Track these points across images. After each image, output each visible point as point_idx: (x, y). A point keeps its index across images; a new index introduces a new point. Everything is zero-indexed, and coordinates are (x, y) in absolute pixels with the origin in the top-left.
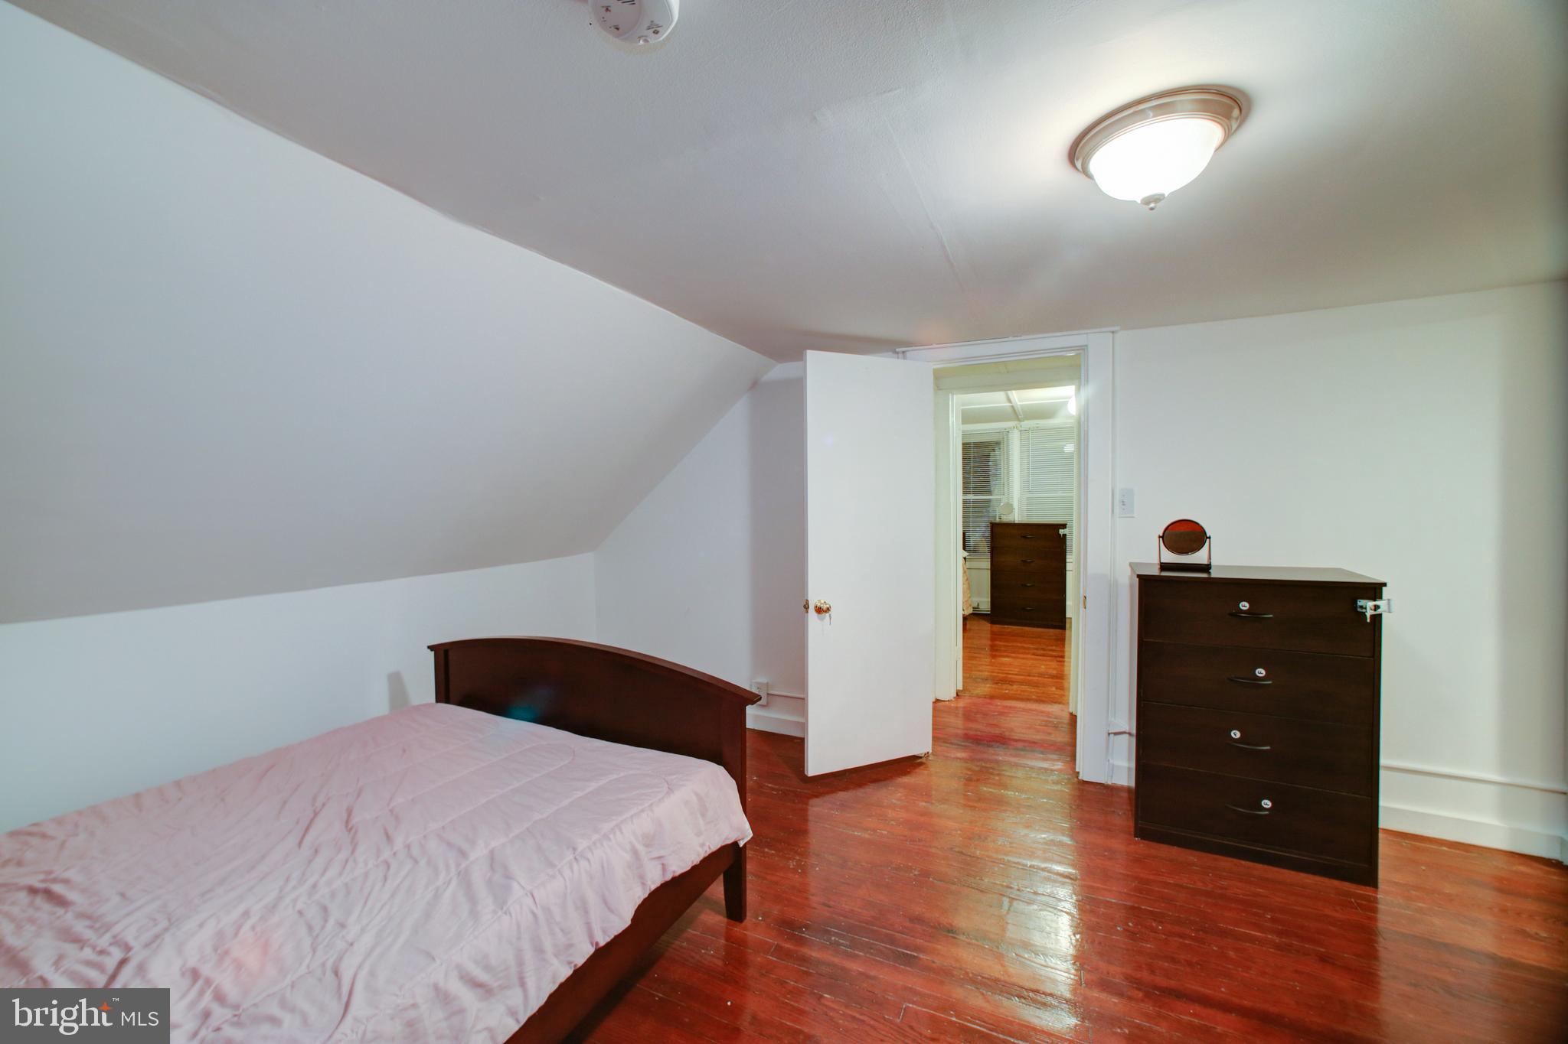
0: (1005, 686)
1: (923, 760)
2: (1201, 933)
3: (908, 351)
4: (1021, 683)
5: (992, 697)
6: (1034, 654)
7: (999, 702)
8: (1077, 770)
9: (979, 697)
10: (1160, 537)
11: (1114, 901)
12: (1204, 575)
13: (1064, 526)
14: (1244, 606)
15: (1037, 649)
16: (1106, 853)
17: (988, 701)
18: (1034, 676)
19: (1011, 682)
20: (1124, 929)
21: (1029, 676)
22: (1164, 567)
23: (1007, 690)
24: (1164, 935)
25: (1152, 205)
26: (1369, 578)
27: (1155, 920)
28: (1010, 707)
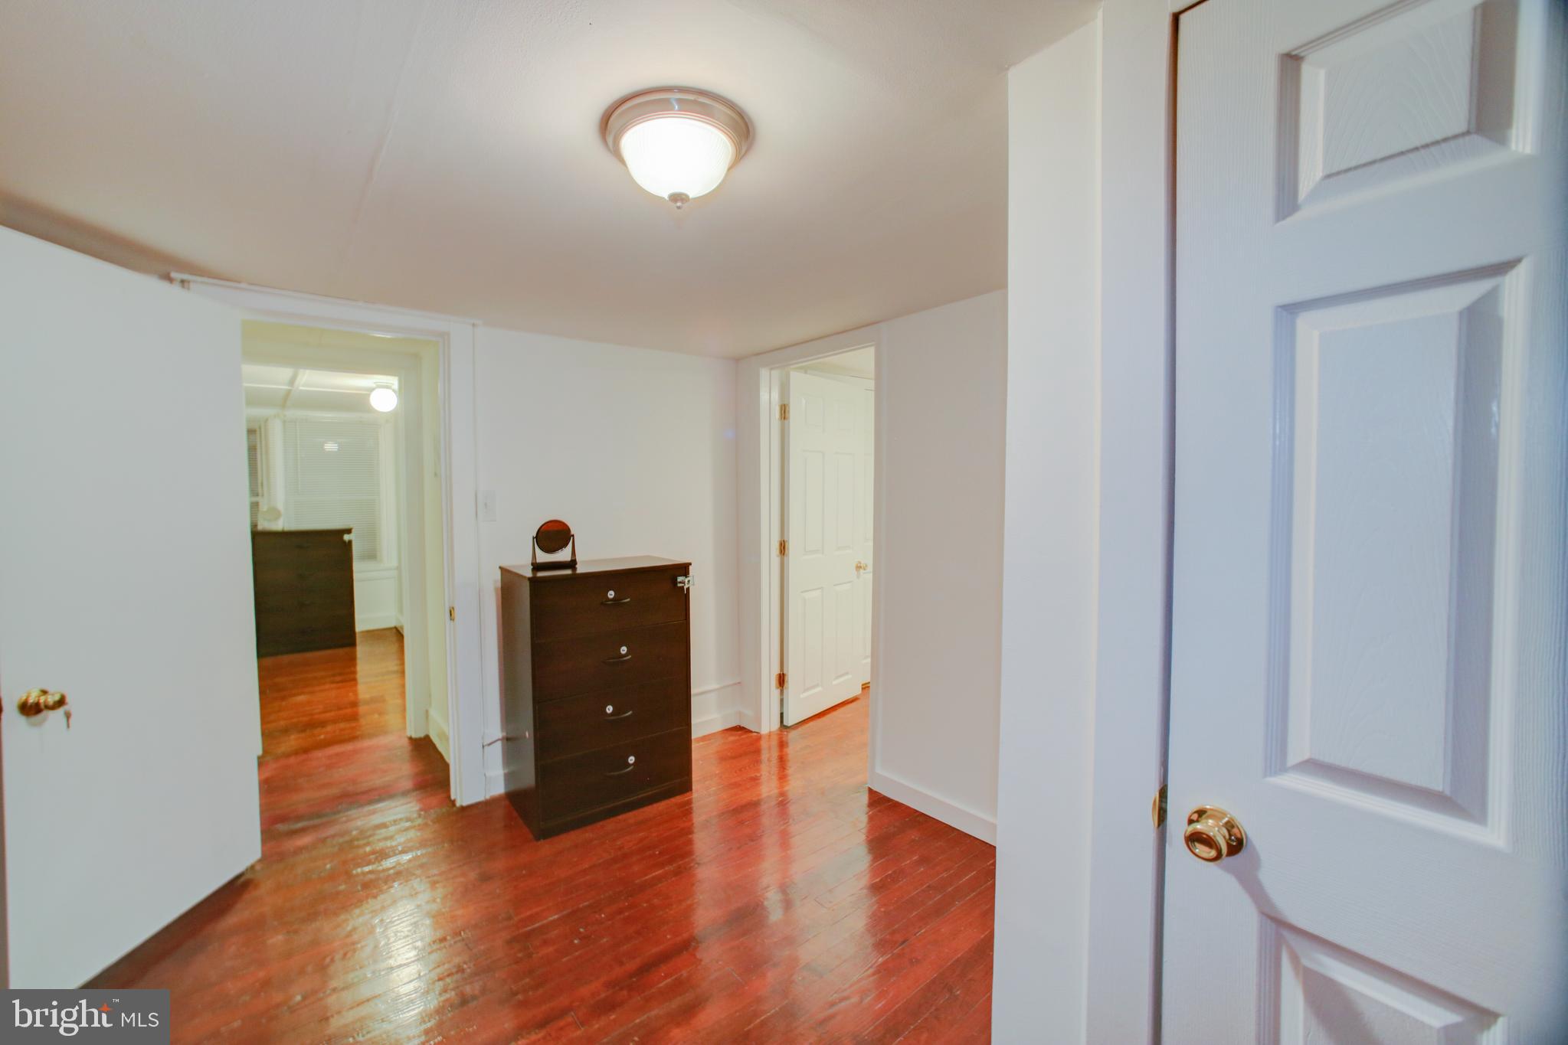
0: (317, 731)
1: (248, 876)
2: (630, 898)
3: (194, 282)
4: (334, 721)
5: (306, 750)
6: (333, 682)
7: (318, 754)
8: (453, 797)
9: (288, 755)
10: (534, 538)
11: (556, 917)
12: (569, 572)
13: (349, 531)
14: (611, 594)
15: (334, 676)
16: (524, 872)
17: (304, 756)
18: (346, 708)
19: (323, 724)
20: (580, 939)
21: (340, 709)
22: (537, 567)
23: (322, 735)
24: (609, 920)
25: (679, 204)
26: (671, 560)
27: (595, 912)
28: (337, 755)
